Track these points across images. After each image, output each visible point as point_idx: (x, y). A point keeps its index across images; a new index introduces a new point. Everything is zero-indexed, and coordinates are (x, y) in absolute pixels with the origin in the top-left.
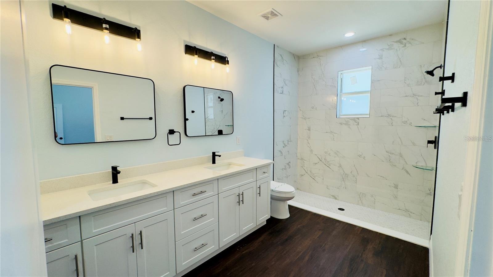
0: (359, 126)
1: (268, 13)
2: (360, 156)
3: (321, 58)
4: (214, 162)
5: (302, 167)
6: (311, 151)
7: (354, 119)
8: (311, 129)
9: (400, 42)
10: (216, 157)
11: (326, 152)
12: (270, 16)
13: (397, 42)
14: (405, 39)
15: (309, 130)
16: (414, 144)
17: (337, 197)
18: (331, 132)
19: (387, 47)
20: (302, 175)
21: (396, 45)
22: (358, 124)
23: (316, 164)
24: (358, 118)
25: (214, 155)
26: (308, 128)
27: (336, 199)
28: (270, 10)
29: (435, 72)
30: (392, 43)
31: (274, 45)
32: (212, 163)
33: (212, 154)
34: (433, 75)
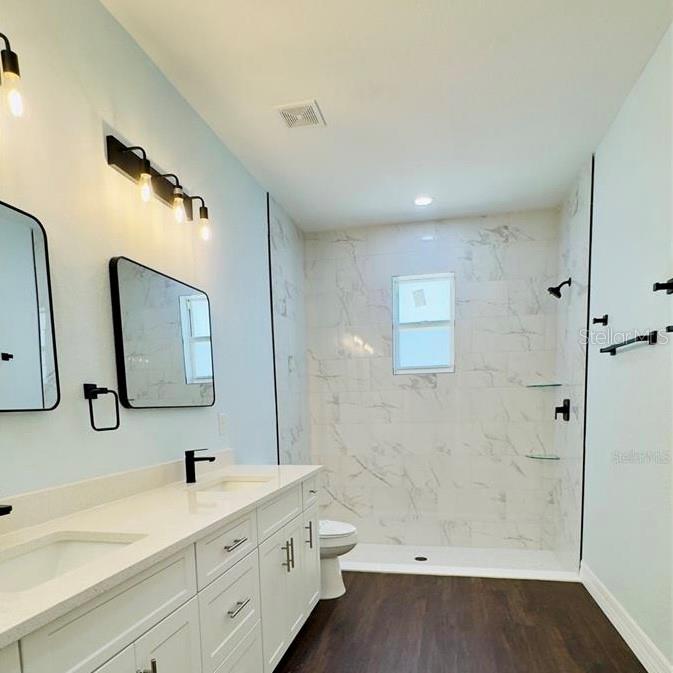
0: (436, 390)
1: (300, 109)
2: (441, 449)
3: (354, 243)
4: (191, 478)
5: (324, 487)
6: (344, 449)
7: (426, 377)
8: (340, 401)
9: (497, 231)
10: (196, 463)
11: (375, 449)
12: (299, 117)
13: (493, 231)
14: (506, 228)
15: (336, 402)
16: (526, 418)
17: (401, 539)
18: (384, 405)
19: (480, 239)
20: (325, 506)
21: (493, 238)
22: (435, 386)
23: (355, 476)
24: (434, 375)
25: (190, 458)
26: (334, 397)
27: (400, 543)
28: (309, 102)
29: (562, 290)
30: (486, 232)
31: (268, 194)
32: (185, 480)
33: (184, 458)
34: (559, 295)
